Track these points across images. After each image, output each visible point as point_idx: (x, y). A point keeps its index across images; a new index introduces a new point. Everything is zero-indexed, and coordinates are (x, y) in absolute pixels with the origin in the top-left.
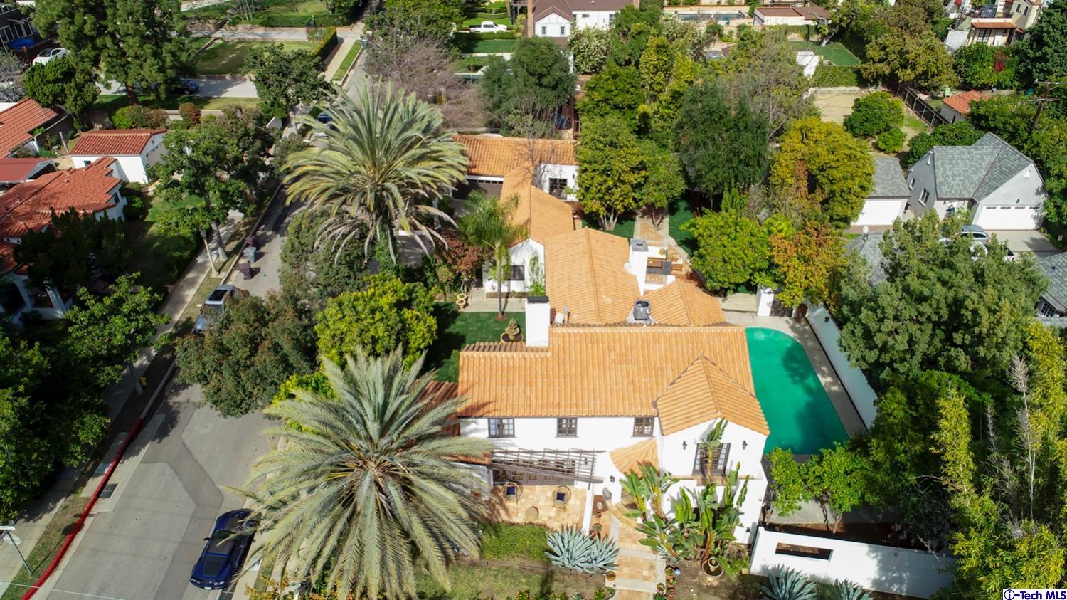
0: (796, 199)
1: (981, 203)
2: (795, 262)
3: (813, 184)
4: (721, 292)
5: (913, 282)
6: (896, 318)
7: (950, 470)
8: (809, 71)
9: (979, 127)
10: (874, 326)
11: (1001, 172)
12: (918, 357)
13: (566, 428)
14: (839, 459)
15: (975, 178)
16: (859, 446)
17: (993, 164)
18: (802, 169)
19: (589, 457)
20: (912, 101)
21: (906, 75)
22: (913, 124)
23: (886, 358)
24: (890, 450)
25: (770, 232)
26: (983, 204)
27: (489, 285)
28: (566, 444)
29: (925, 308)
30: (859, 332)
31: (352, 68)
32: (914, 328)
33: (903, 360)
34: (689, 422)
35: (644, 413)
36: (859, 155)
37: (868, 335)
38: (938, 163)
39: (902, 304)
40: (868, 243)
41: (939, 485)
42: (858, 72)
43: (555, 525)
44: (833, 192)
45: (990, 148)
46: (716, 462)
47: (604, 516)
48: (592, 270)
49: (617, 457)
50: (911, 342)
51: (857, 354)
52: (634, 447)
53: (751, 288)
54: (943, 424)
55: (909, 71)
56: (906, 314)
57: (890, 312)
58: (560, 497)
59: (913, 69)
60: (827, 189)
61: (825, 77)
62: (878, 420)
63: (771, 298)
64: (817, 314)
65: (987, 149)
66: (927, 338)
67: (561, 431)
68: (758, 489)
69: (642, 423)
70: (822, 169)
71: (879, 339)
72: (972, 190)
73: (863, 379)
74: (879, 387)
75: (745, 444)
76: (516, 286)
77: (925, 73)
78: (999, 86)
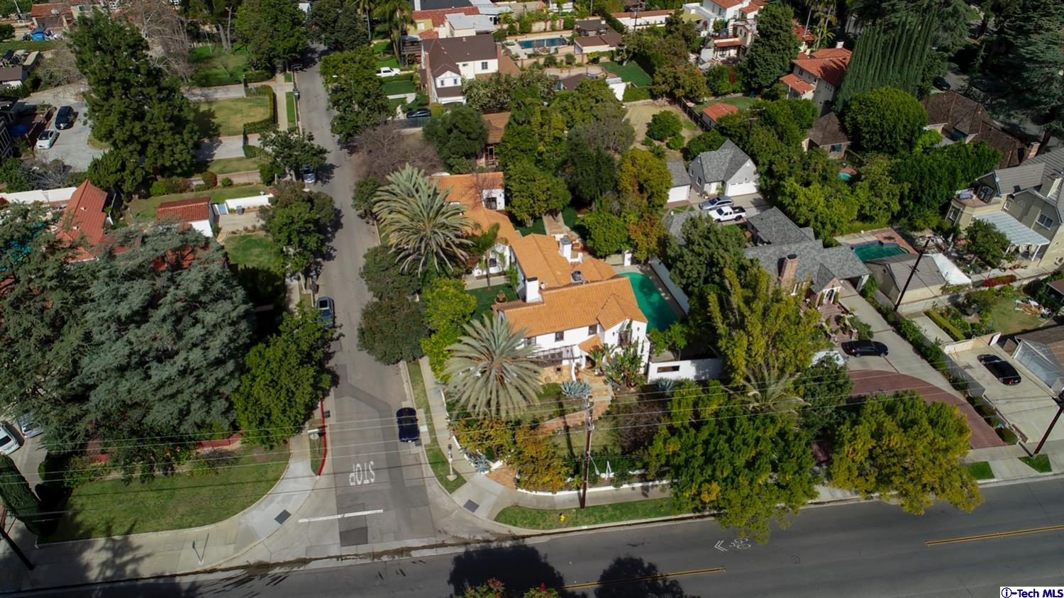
0: (633, 198)
1: (728, 182)
2: (642, 237)
3: (641, 189)
4: (604, 257)
5: (696, 248)
6: (691, 264)
7: (715, 320)
8: (619, 96)
9: (723, 134)
10: (683, 269)
11: (736, 165)
12: (702, 279)
13: (560, 337)
14: (677, 328)
15: (724, 168)
16: (684, 321)
17: (731, 159)
18: (635, 181)
19: (569, 349)
20: (685, 108)
21: (679, 93)
22: (688, 126)
23: (690, 281)
24: (695, 320)
25: (625, 221)
26: (729, 183)
27: (476, 272)
28: (560, 344)
29: (702, 258)
30: (677, 272)
31: (298, 120)
32: (699, 267)
33: (696, 281)
34: (614, 323)
35: (593, 323)
36: (663, 171)
37: (681, 273)
38: (703, 163)
39: (693, 258)
40: (675, 220)
41: (711, 325)
42: (650, 90)
43: (560, 382)
44: (653, 193)
45: (728, 150)
46: (626, 339)
47: (580, 374)
48: (545, 259)
49: (581, 346)
50: (699, 273)
51: (678, 281)
52: (590, 340)
53: (619, 252)
54: (710, 304)
55: (681, 90)
56: (695, 262)
57: (689, 262)
58: (559, 370)
59: (683, 88)
60: (649, 191)
61: (630, 95)
62: (690, 309)
63: (630, 255)
64: (655, 262)
65: (727, 151)
66: (704, 270)
67: (557, 339)
68: (647, 345)
69: (593, 329)
70: (646, 181)
71: (686, 274)
72: (723, 175)
73: (682, 291)
74: (689, 294)
75: (638, 329)
76: (493, 270)
77: (691, 90)
78: (734, 92)
